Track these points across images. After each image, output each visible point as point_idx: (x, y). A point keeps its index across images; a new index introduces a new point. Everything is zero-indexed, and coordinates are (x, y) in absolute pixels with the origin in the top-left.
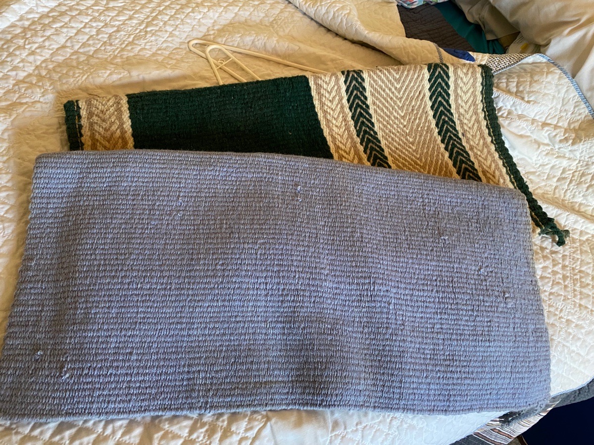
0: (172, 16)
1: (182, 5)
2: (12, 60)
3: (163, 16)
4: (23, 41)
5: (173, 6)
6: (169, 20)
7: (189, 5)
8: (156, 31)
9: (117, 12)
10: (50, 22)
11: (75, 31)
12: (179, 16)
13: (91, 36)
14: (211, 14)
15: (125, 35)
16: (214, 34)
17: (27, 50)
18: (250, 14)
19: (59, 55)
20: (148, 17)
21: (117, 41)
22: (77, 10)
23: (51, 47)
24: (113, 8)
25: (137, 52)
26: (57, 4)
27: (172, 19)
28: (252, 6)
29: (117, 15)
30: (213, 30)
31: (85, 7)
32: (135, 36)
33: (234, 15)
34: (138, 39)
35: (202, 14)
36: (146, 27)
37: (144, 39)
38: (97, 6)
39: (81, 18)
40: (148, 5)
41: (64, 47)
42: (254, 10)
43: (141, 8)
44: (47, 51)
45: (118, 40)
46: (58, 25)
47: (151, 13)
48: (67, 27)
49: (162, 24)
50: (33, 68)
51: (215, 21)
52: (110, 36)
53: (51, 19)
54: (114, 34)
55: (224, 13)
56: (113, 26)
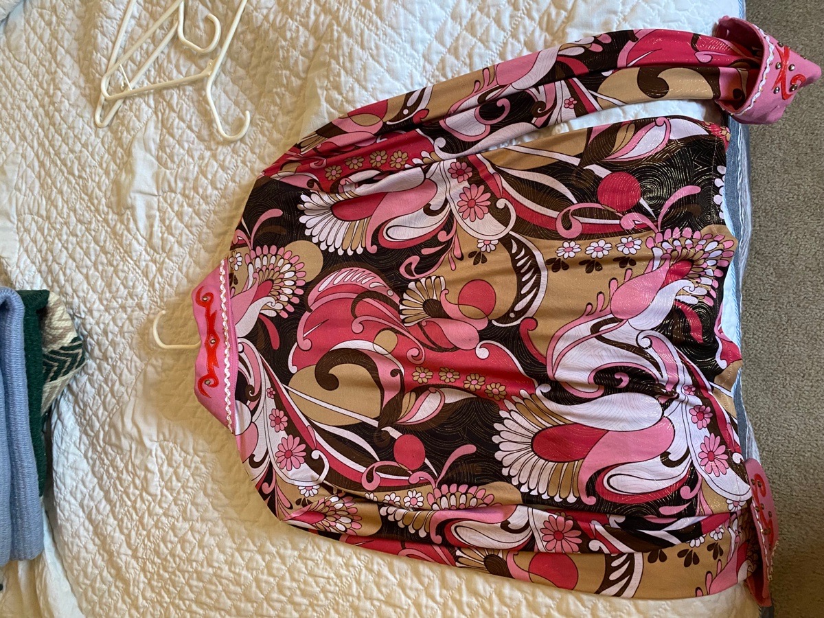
0: (63, 140)
1: (50, 124)
2: (96, 334)
3: (61, 151)
4: (76, 319)
5: (50, 137)
6: (67, 144)
7: (51, 114)
8: (80, 164)
9: (52, 208)
10: (59, 287)
11: (70, 261)
12: (64, 131)
13: (78, 243)
14: (64, 87)
15: (81, 204)
16: (89, 88)
17: (87, 317)
18: (68, 31)
19: (95, 283)
20: (61, 170)
21: (87, 215)
22: (46, 253)
23: (86, 291)
24: (48, 211)
25: (101, 194)
26: (39, 275)
27: (66, 141)
28: (59, 26)
29: (56, 207)
30: (85, 88)
31: (44, 244)
32: (83, 192)
33: (68, 56)
34: (87, 190)
35: (63, 99)
36: (73, 175)
37: (88, 181)
38: (44, 229)
39: (56, 251)
40: (47, 169)
41: (87, 277)
42: (64, 25)
43: (50, 176)
44: (89, 296)
45: (85, 213)
46: (62, 278)
47: (57, 165)
48: (65, 268)
49: (71, 155)
50: (107, 314)
51: (74, 83)
52: (79, 221)
53: (55, 284)
54: (78, 216)
55: (65, 70)
56: (69, 215)
